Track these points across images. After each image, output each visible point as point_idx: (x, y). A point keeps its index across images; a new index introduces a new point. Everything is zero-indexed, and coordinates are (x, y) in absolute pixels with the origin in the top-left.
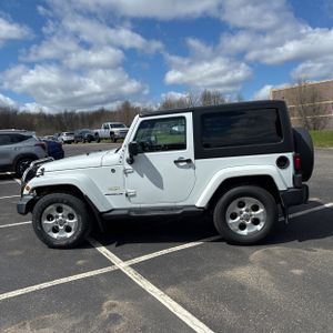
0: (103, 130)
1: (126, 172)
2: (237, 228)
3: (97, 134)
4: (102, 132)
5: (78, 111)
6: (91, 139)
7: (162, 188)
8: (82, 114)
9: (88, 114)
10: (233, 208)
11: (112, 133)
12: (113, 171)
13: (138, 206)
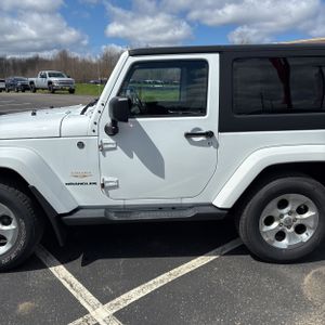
0: (39, 79)
1: (102, 149)
2: (272, 238)
3: (32, 83)
4: (38, 81)
5: (9, 57)
6: (25, 88)
7: (162, 176)
8: (13, 60)
9: (20, 60)
10: (271, 209)
11: (50, 83)
12: (81, 145)
13: (121, 203)
